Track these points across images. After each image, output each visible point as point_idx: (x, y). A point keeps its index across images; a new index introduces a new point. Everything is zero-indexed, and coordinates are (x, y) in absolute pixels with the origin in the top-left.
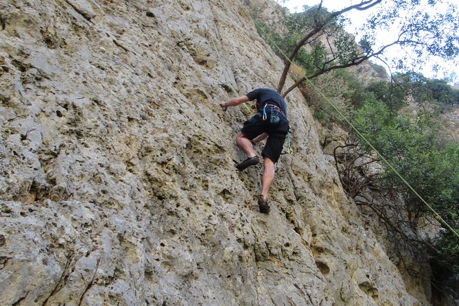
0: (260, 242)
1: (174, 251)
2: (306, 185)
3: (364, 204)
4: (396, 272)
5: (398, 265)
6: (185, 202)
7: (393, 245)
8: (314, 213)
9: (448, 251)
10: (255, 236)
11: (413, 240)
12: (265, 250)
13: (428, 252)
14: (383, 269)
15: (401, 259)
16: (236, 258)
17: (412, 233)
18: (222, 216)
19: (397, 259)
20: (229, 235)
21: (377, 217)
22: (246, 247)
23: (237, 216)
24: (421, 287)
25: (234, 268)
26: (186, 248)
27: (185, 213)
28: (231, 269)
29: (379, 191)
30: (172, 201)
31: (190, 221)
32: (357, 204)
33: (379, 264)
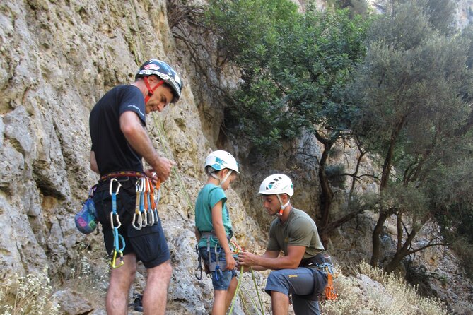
0: (110, 69)
1: (49, 65)
2: (146, 15)
3: (180, 38)
4: (196, 114)
5: (198, 106)
6: (54, 17)
7: (198, 87)
8: (153, 49)
9: (242, 103)
10: (107, 62)
11: (215, 86)
12: (113, 77)
13: (225, 100)
14: (190, 110)
15: (202, 101)
16: (92, 80)
17: (215, 79)
18: (81, 36)
19: (198, 101)
20: (88, 57)
21: (189, 55)
22: (99, 71)
23: (94, 40)
24: (211, 130)
25: (91, 88)
26: (57, 64)
27: (54, 28)
28: (88, 89)
29: (196, 26)
30: (44, 14)
31: (58, 38)
32: (174, 36)
33: (187, 104)
